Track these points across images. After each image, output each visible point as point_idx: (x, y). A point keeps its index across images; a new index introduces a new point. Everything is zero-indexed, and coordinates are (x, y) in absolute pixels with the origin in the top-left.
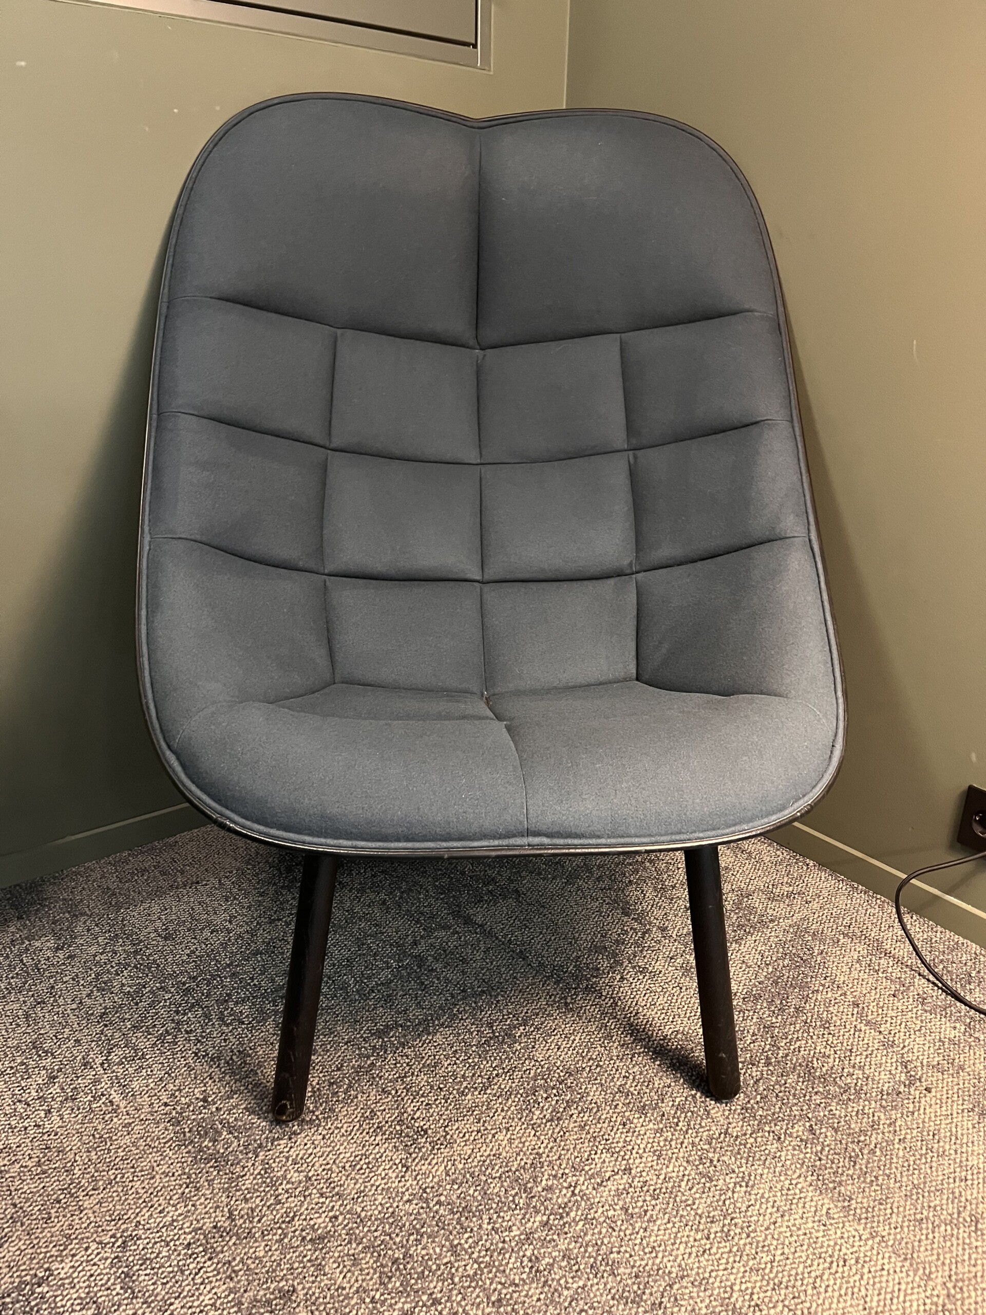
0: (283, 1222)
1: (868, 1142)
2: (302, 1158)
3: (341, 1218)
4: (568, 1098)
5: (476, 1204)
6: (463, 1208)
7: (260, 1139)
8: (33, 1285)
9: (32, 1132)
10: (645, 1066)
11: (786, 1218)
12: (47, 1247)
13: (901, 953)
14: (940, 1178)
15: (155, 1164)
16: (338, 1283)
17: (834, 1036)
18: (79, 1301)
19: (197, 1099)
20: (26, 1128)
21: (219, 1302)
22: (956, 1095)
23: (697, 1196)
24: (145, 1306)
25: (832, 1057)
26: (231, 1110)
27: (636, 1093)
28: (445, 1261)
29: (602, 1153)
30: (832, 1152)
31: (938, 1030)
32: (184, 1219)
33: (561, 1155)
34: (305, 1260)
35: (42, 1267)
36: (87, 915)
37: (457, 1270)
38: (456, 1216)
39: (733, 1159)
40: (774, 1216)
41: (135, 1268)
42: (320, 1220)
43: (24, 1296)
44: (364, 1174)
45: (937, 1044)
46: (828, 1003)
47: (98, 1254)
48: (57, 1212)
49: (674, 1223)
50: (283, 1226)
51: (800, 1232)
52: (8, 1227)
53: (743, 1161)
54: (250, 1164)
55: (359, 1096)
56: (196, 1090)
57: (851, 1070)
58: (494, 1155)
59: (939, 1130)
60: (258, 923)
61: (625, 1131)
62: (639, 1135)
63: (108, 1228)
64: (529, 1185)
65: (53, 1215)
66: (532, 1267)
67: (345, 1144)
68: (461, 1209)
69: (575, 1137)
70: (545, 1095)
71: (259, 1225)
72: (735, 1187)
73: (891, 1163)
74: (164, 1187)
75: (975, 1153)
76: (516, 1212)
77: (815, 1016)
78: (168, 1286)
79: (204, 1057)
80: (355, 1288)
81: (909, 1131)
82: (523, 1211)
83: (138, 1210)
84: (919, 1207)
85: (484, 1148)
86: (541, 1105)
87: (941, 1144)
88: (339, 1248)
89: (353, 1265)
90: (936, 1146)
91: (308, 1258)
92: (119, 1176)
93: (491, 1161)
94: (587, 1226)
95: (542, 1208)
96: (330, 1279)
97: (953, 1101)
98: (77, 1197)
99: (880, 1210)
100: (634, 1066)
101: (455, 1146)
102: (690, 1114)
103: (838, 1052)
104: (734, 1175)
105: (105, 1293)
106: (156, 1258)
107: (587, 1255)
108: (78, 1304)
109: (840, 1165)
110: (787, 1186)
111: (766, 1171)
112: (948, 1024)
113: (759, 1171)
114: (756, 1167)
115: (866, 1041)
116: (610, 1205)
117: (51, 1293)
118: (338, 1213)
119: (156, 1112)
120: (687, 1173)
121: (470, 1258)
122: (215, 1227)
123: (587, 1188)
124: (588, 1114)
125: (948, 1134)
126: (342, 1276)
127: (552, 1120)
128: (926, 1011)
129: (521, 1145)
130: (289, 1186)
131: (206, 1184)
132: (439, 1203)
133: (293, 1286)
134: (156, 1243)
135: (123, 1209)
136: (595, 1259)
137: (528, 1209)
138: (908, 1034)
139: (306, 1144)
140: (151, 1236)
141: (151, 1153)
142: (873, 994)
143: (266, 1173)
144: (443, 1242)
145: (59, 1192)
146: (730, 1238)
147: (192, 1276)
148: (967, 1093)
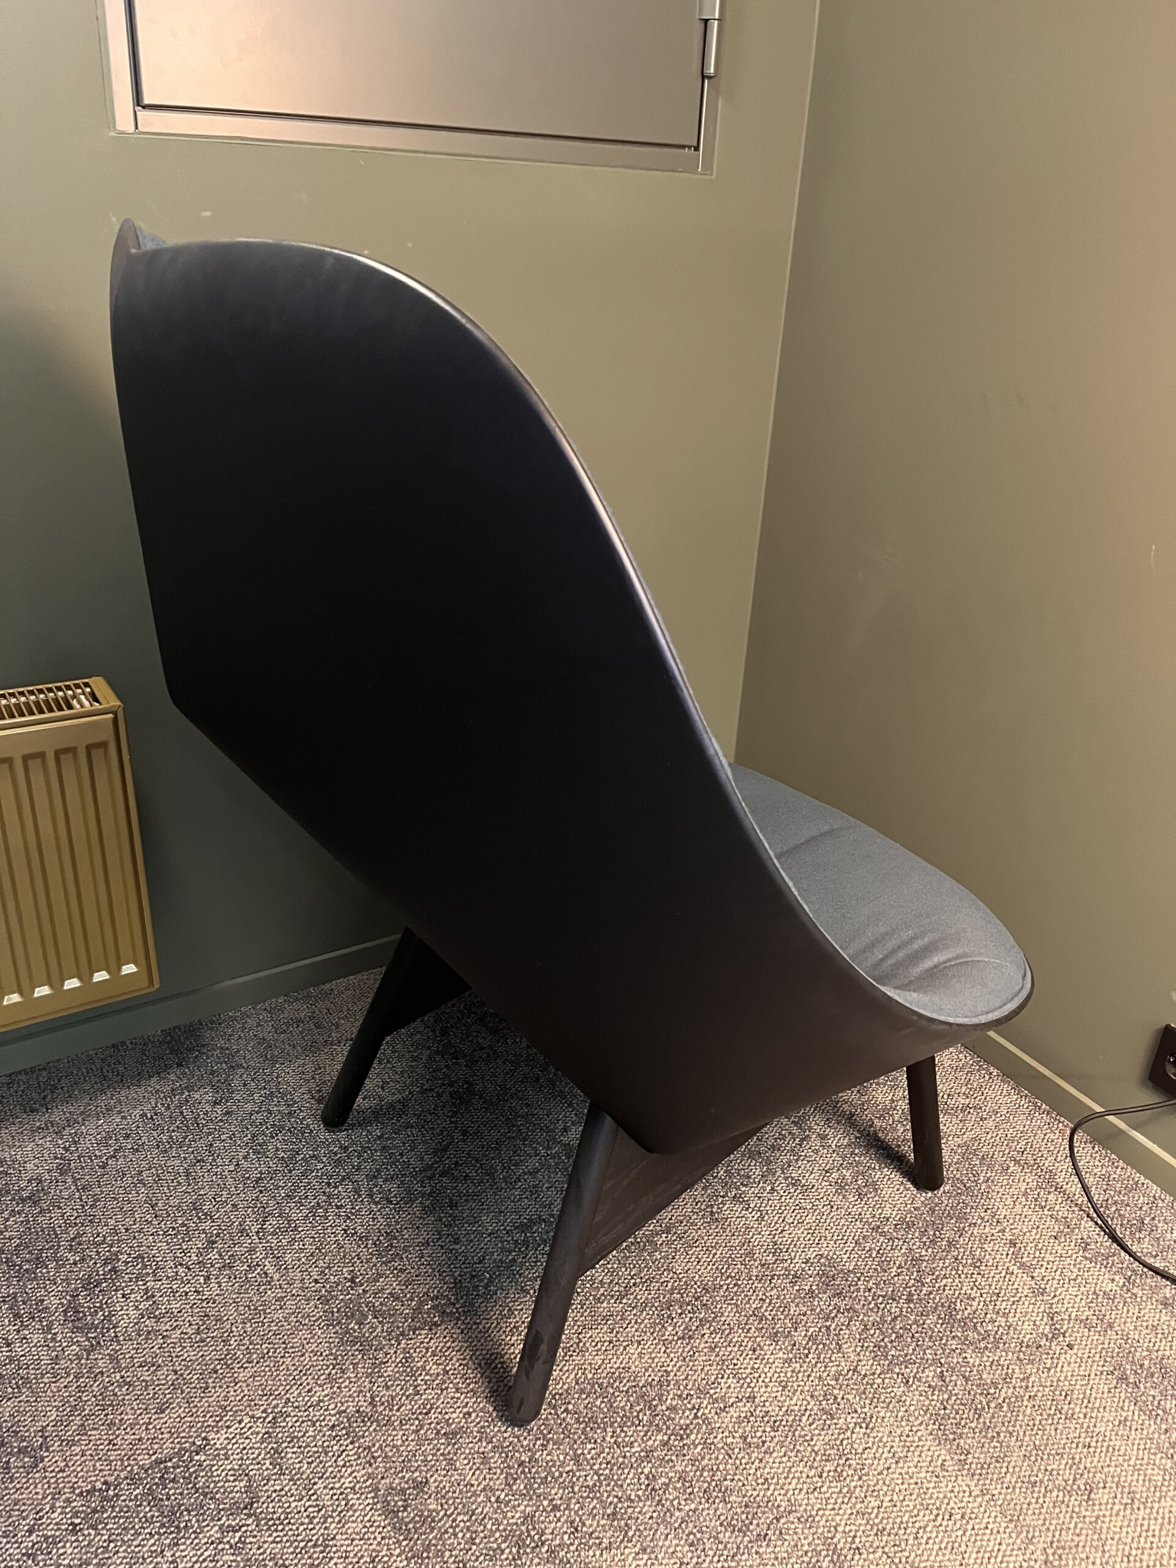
0: (421, 1413)
1: (997, 1395)
2: (440, 1351)
3: (474, 1415)
4: (702, 1316)
5: (602, 1416)
6: (589, 1419)
7: (403, 1327)
8: (192, 1452)
9: (192, 1298)
10: (783, 1290)
11: (901, 1465)
12: (205, 1416)
13: (1073, 1189)
14: (1063, 1442)
15: (305, 1342)
16: (467, 1479)
17: (983, 1277)
18: (232, 1472)
19: (345, 1278)
20: (187, 1294)
21: (358, 1486)
22: (1098, 1356)
23: (817, 1432)
24: (291, 1483)
25: (977, 1300)
26: (377, 1293)
27: (770, 1317)
28: (568, 1469)
29: (728, 1378)
30: (958, 1402)
31: (1095, 1281)
32: (330, 1400)
33: (688, 1375)
34: (438, 1453)
35: (200, 1436)
36: (243, 1067)
37: (578, 1479)
38: (582, 1426)
39: (858, 1398)
40: (888, 1462)
41: (284, 1445)
42: (454, 1416)
43: (184, 1462)
44: (497, 1373)
45: (1090, 1297)
46: (984, 1239)
47: (250, 1428)
48: (214, 1382)
49: (790, 1457)
50: (420, 1417)
51: (912, 1481)
52: (169, 1393)
53: (868, 1401)
54: (392, 1352)
55: (499, 1292)
56: (345, 1270)
57: (994, 1316)
58: (623, 1368)
59: (1073, 1391)
60: (410, 1092)
61: (754, 1357)
62: (768, 1363)
63: (260, 1403)
64: (654, 1403)
65: (211, 1385)
66: (648, 1485)
67: (482, 1341)
68: (587, 1420)
69: (704, 1358)
70: (679, 1311)
71: (398, 1414)
72: (855, 1427)
73: (1016, 1420)
74: (312, 1366)
75: (1105, 1420)
76: (638, 1428)
77: (968, 1253)
78: (313, 1466)
79: (353, 1235)
80: (482, 1486)
81: (1041, 1388)
82: (645, 1429)
83: (288, 1387)
84: (1035, 1469)
85: (615, 1360)
86: (675, 1320)
87: (1072, 1406)
88: (471, 1445)
89: (482, 1463)
90: (1066, 1407)
91: (442, 1451)
92: (272, 1351)
93: (620, 1373)
94: (705, 1450)
95: (665, 1427)
96: (460, 1475)
97: (1094, 1361)
98: (233, 1368)
99: (996, 1467)
100: (772, 1289)
101: (587, 1354)
102: (821, 1346)
103: (984, 1295)
104: (855, 1415)
105: (256, 1467)
106: (303, 1436)
107: (702, 1479)
108: (232, 1475)
109: (964, 1416)
110: (907, 1432)
111: (888, 1414)
112: (1107, 1276)
113: (882, 1414)
114: (879, 1409)
115: (1016, 1286)
116: (730, 1432)
117: (208, 1462)
118: (471, 1410)
119: (307, 1288)
120: (809, 1407)
121: (591, 1469)
122: (358, 1411)
123: (710, 1413)
124: (719, 1335)
125: (1081, 1396)
126: (471, 1473)
127: (683, 1338)
128: (1086, 1258)
129: (650, 1361)
130: (427, 1378)
131: (351, 1367)
132: (566, 1410)
133: (426, 1478)
134: (303, 1422)
135: (274, 1385)
136: (709, 1484)
137: (650, 1426)
138: (1062, 1282)
139: (445, 1337)
140: (299, 1414)
141: (301, 1330)
142: (1033, 1234)
143: (407, 1361)
144: (568, 1450)
145: (216, 1362)
146: (842, 1479)
147: (335, 1458)
148: (1110, 1354)
